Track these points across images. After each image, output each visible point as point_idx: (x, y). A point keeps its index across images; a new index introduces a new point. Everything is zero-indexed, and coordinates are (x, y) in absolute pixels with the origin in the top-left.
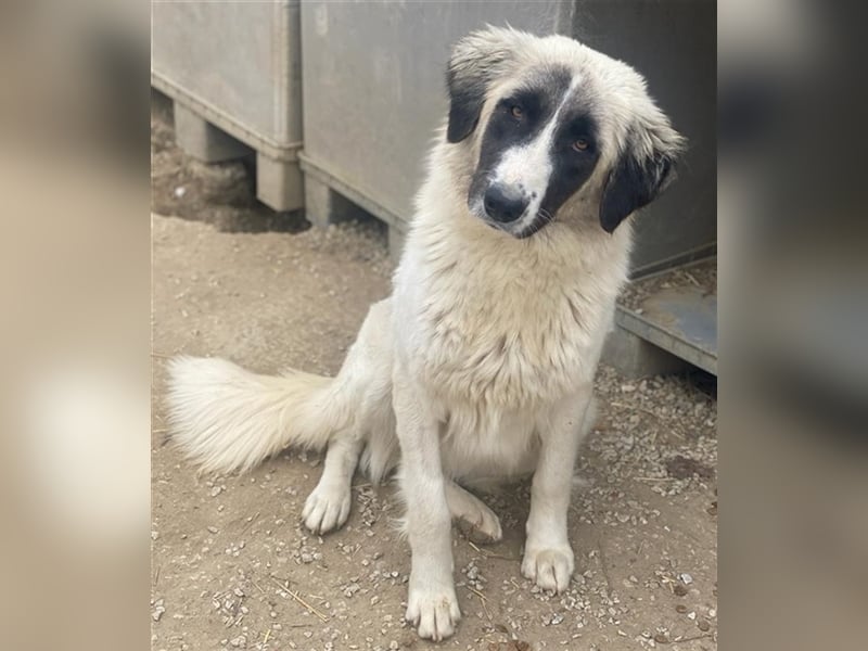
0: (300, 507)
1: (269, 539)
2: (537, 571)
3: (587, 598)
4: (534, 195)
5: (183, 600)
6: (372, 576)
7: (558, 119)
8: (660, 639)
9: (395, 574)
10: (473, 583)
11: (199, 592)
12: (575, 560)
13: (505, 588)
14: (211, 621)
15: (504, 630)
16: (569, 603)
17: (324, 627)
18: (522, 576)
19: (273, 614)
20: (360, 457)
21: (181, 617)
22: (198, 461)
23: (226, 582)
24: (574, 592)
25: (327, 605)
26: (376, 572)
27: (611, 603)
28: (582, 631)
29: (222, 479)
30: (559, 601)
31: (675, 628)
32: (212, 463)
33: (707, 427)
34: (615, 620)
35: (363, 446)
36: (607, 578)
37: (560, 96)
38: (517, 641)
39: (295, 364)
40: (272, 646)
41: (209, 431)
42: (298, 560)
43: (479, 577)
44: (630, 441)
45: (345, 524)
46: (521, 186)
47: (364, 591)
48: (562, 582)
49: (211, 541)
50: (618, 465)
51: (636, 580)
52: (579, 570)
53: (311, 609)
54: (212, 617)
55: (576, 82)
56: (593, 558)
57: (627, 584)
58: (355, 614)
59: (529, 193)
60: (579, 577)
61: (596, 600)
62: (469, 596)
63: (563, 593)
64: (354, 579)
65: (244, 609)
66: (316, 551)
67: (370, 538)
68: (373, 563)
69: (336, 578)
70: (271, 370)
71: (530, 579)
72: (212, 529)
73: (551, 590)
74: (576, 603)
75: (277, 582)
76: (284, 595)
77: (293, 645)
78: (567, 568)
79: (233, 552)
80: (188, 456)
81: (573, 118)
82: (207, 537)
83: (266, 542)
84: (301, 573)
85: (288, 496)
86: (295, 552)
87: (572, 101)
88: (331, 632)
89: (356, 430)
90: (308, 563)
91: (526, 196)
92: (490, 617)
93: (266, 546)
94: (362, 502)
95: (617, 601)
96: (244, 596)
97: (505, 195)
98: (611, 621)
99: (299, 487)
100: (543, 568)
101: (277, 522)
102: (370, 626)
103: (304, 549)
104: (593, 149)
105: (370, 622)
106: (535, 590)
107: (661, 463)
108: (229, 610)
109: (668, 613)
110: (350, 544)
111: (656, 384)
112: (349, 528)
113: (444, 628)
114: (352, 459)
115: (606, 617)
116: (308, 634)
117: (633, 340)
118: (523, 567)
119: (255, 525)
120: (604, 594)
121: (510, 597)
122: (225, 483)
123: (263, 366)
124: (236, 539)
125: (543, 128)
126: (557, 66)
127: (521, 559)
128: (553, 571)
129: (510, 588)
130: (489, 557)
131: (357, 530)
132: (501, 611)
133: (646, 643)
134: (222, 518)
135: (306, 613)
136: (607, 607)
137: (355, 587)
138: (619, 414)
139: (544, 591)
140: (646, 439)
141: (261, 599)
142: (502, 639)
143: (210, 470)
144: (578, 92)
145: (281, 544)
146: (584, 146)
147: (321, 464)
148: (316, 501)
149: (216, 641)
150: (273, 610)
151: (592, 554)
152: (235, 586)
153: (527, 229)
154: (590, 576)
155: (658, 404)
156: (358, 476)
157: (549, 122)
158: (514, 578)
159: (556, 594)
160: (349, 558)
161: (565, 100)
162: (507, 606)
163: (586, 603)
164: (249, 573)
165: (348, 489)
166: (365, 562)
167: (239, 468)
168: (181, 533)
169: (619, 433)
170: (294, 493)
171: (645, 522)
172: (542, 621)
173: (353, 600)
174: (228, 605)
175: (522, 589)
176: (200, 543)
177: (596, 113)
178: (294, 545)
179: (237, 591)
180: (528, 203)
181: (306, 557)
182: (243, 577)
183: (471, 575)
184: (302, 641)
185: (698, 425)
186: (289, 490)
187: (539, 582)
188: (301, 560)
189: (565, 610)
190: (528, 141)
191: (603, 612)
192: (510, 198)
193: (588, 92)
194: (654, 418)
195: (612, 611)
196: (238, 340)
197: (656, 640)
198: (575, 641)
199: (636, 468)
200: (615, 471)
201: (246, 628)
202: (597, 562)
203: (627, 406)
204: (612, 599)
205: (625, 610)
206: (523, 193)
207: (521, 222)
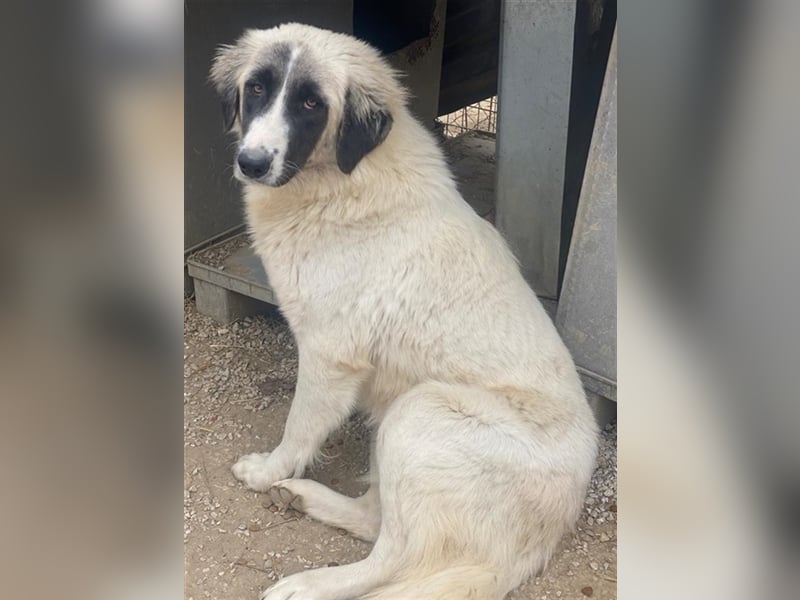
4: (276, 151)
7: (287, 88)
8: (254, 528)
27: (213, 508)
31: (266, 517)
33: (289, 350)
34: (216, 522)
36: (210, 488)
37: (285, 67)
44: (227, 372)
46: (263, 147)
50: (217, 394)
55: (295, 53)
56: (196, 474)
57: (226, 489)
59: (271, 151)
81: (298, 86)
87: (295, 70)
91: (270, 154)
95: (218, 505)
97: (250, 157)
98: (213, 523)
104: (322, 106)
107: (252, 386)
111: (246, 324)
117: (221, 292)
120: (207, 502)
125: (276, 97)
126: (277, 44)
133: (242, 534)
138: (216, 353)
140: (239, 370)
144: (298, 62)
146: (314, 104)
151: (197, 472)
153: (278, 179)
154: (195, 490)
155: (247, 339)
157: (280, 91)
161: (289, 71)
169: (217, 369)
171: (239, 436)
177: (316, 77)
180: (272, 159)
185: (281, 350)
190: (266, 111)
192: (255, 159)
193: (307, 60)
194: (245, 351)
195: (214, 514)
197: (250, 530)
199: (231, 394)
200: (214, 399)
202: (200, 476)
203: (222, 346)
204: (214, 505)
205: (224, 512)
206: (266, 152)
207: (271, 175)
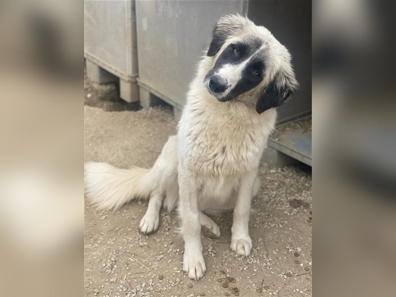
0: (139, 223)
1: (125, 237)
2: (237, 248)
3: (258, 258)
4: (231, 85)
5: (90, 263)
6: (168, 251)
7: (251, 60)
8: (289, 275)
9: (178, 250)
10: (211, 253)
11: (97, 259)
12: (253, 243)
13: (224, 255)
14: (101, 272)
15: (224, 273)
16: (250, 261)
17: (148, 273)
18: (231, 250)
19: (128, 268)
20: (163, 202)
21: (89, 270)
22: (96, 205)
23: (108, 255)
24: (253, 256)
25: (150, 264)
26: (170, 250)
27: (268, 260)
28: (256, 272)
29: (106, 213)
30: (246, 260)
31: (295, 270)
32: (102, 206)
33: (306, 186)
34: (270, 268)
35: (164, 197)
36: (266, 250)
38: (229, 278)
39: (136, 165)
40: (127, 282)
41: (101, 192)
42: (138, 245)
43: (213, 251)
44: (275, 193)
45: (157, 230)
47: (166, 258)
48: (247, 252)
49: (101, 238)
50: (270, 203)
51: (278, 250)
52: (254, 247)
53: (143, 266)
54: (102, 270)
55: (263, 47)
56: (260, 242)
57: (275, 252)
58: (161, 267)
60: (254, 250)
61: (262, 259)
62: (209, 259)
63: (248, 257)
64: (161, 253)
65: (115, 266)
66: (145, 242)
67: (168, 235)
68: (169, 246)
69: (154, 252)
70: (126, 167)
71: (234, 251)
72: (102, 233)
73: (243, 256)
74: (253, 261)
75: (129, 255)
76: (132, 260)
77: (136, 281)
78: (249, 246)
79: (111, 243)
80: (91, 203)
81: (257, 61)
82: (99, 237)
83: (125, 238)
84: (139, 251)
85: (133, 219)
86: (136, 242)
87: (258, 54)
88: (152, 275)
89: (160, 190)
90: (142, 246)
92: (218, 267)
93: (124, 240)
94: (164, 220)
95: (270, 259)
96: (115, 261)
97: (219, 81)
98: (268, 268)
99: (138, 215)
100: (240, 246)
101: (129, 230)
102: (168, 272)
103: (140, 241)
105: (168, 271)
106: (236, 256)
107: (288, 202)
108: (109, 267)
109: (292, 264)
110: (159, 238)
111: (285, 169)
112: (159, 232)
113: (199, 274)
114: (159, 203)
115: (266, 266)
116: (142, 276)
117: (275, 152)
118: (231, 247)
119: (120, 231)
120: (265, 257)
121: (226, 259)
122: (107, 214)
123: (122, 165)
124: (112, 237)
126: (258, 39)
127: (230, 242)
128: (244, 248)
129: (226, 255)
130: (217, 242)
131: (162, 232)
132: (222, 265)
133: (283, 277)
134: (106, 228)
135: (141, 268)
136: (266, 262)
137: (162, 256)
138: (270, 182)
139: (240, 256)
140: (281, 192)
141: (122, 262)
142: (223, 276)
143: (101, 209)
144: (262, 51)
145: (131, 239)
146: (257, 74)
147: (147, 205)
148: (145, 221)
149: (104, 280)
150: (127, 267)
151: (260, 240)
152: (112, 257)
154: (259, 249)
155: (285, 177)
156: (162, 210)
157: (247, 59)
158: (227, 251)
159: (245, 257)
160: (159, 244)
161: (256, 53)
162: (225, 263)
163: (258, 261)
164: (118, 251)
165: (158, 215)
166: (166, 246)
167: (113, 208)
168: (89, 235)
169: (270, 190)
170: (136, 217)
171: (281, 226)
172: (240, 268)
173: (161, 262)
174: (109, 265)
175: (231, 256)
176: (97, 239)
177: (267, 62)
178: (136, 239)
179: (112, 259)
180: (227, 88)
181: (141, 244)
182: (115, 253)
183: (210, 250)
184: (140, 279)
185: (302, 186)
186: (134, 216)
187: (238, 253)
188: (139, 245)
189: (249, 264)
191: (265, 264)
192: (221, 84)
193: (266, 53)
194: (284, 183)
195: (269, 264)
196: (113, 155)
197: (287, 276)
198: (254, 277)
199: (277, 204)
200: (268, 205)
201: (116, 274)
202: (262, 243)
203: (273, 179)
204: (269, 259)
205: (274, 263)
206: (227, 83)
207: (221, 94)
